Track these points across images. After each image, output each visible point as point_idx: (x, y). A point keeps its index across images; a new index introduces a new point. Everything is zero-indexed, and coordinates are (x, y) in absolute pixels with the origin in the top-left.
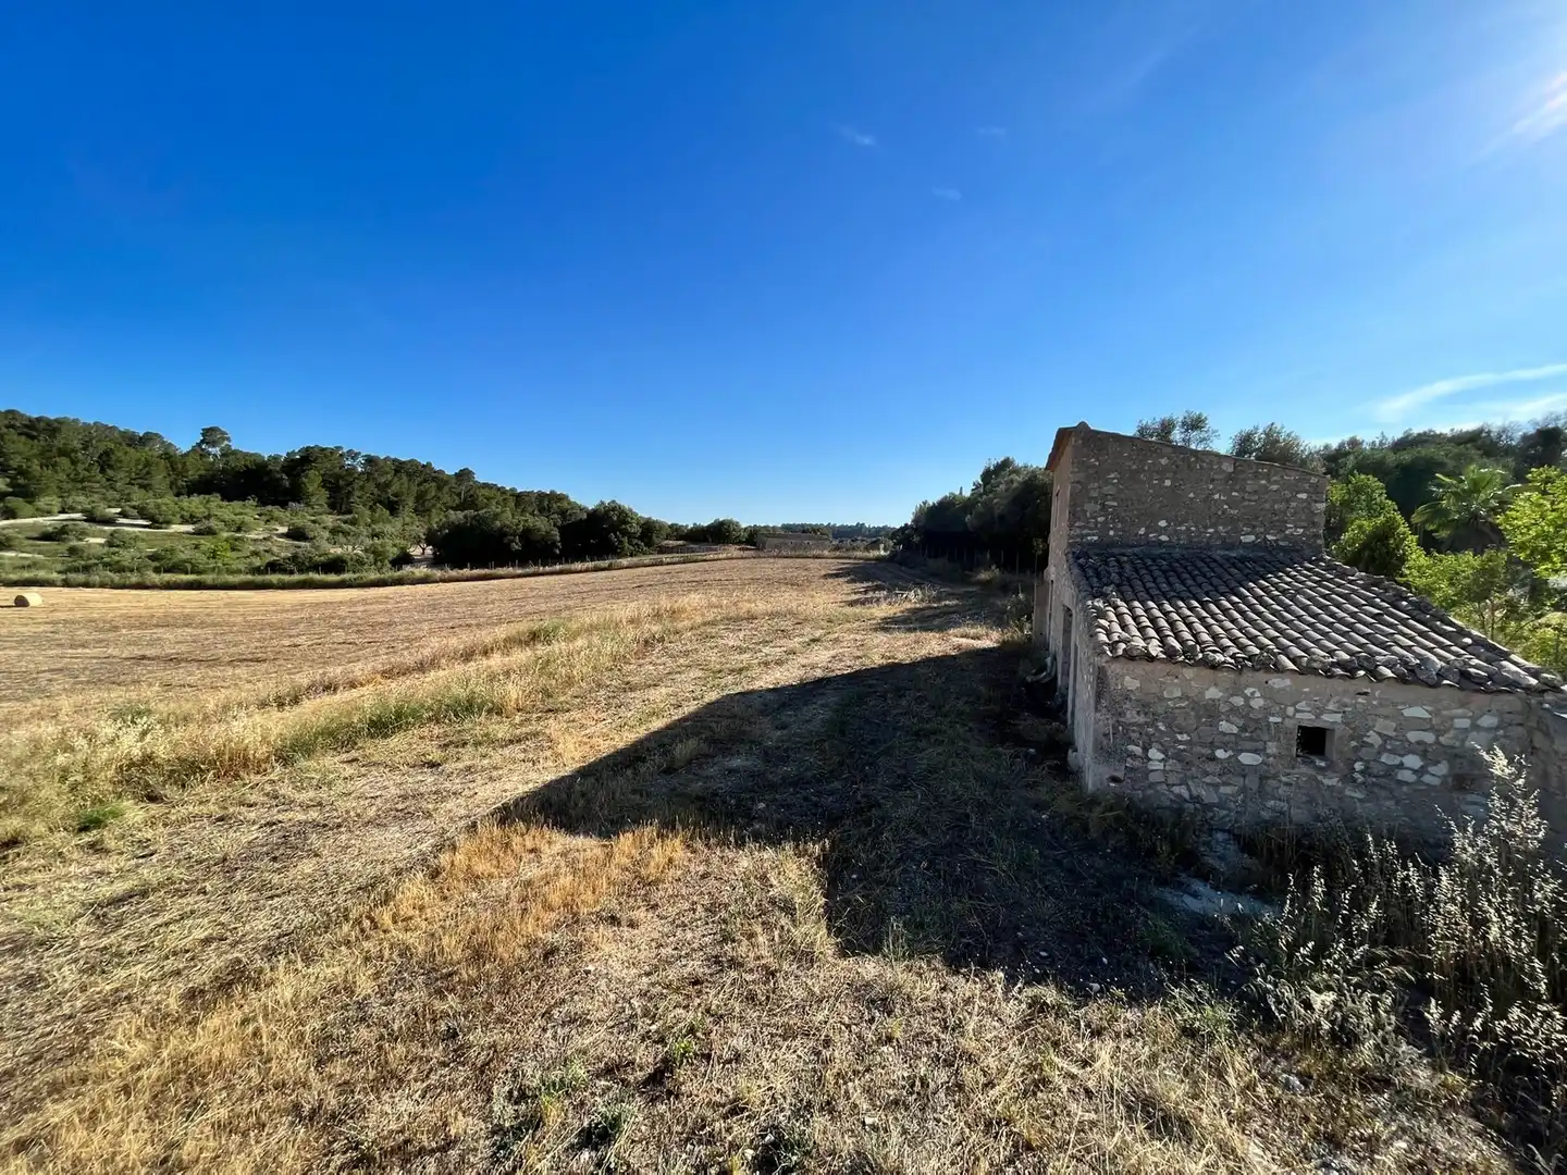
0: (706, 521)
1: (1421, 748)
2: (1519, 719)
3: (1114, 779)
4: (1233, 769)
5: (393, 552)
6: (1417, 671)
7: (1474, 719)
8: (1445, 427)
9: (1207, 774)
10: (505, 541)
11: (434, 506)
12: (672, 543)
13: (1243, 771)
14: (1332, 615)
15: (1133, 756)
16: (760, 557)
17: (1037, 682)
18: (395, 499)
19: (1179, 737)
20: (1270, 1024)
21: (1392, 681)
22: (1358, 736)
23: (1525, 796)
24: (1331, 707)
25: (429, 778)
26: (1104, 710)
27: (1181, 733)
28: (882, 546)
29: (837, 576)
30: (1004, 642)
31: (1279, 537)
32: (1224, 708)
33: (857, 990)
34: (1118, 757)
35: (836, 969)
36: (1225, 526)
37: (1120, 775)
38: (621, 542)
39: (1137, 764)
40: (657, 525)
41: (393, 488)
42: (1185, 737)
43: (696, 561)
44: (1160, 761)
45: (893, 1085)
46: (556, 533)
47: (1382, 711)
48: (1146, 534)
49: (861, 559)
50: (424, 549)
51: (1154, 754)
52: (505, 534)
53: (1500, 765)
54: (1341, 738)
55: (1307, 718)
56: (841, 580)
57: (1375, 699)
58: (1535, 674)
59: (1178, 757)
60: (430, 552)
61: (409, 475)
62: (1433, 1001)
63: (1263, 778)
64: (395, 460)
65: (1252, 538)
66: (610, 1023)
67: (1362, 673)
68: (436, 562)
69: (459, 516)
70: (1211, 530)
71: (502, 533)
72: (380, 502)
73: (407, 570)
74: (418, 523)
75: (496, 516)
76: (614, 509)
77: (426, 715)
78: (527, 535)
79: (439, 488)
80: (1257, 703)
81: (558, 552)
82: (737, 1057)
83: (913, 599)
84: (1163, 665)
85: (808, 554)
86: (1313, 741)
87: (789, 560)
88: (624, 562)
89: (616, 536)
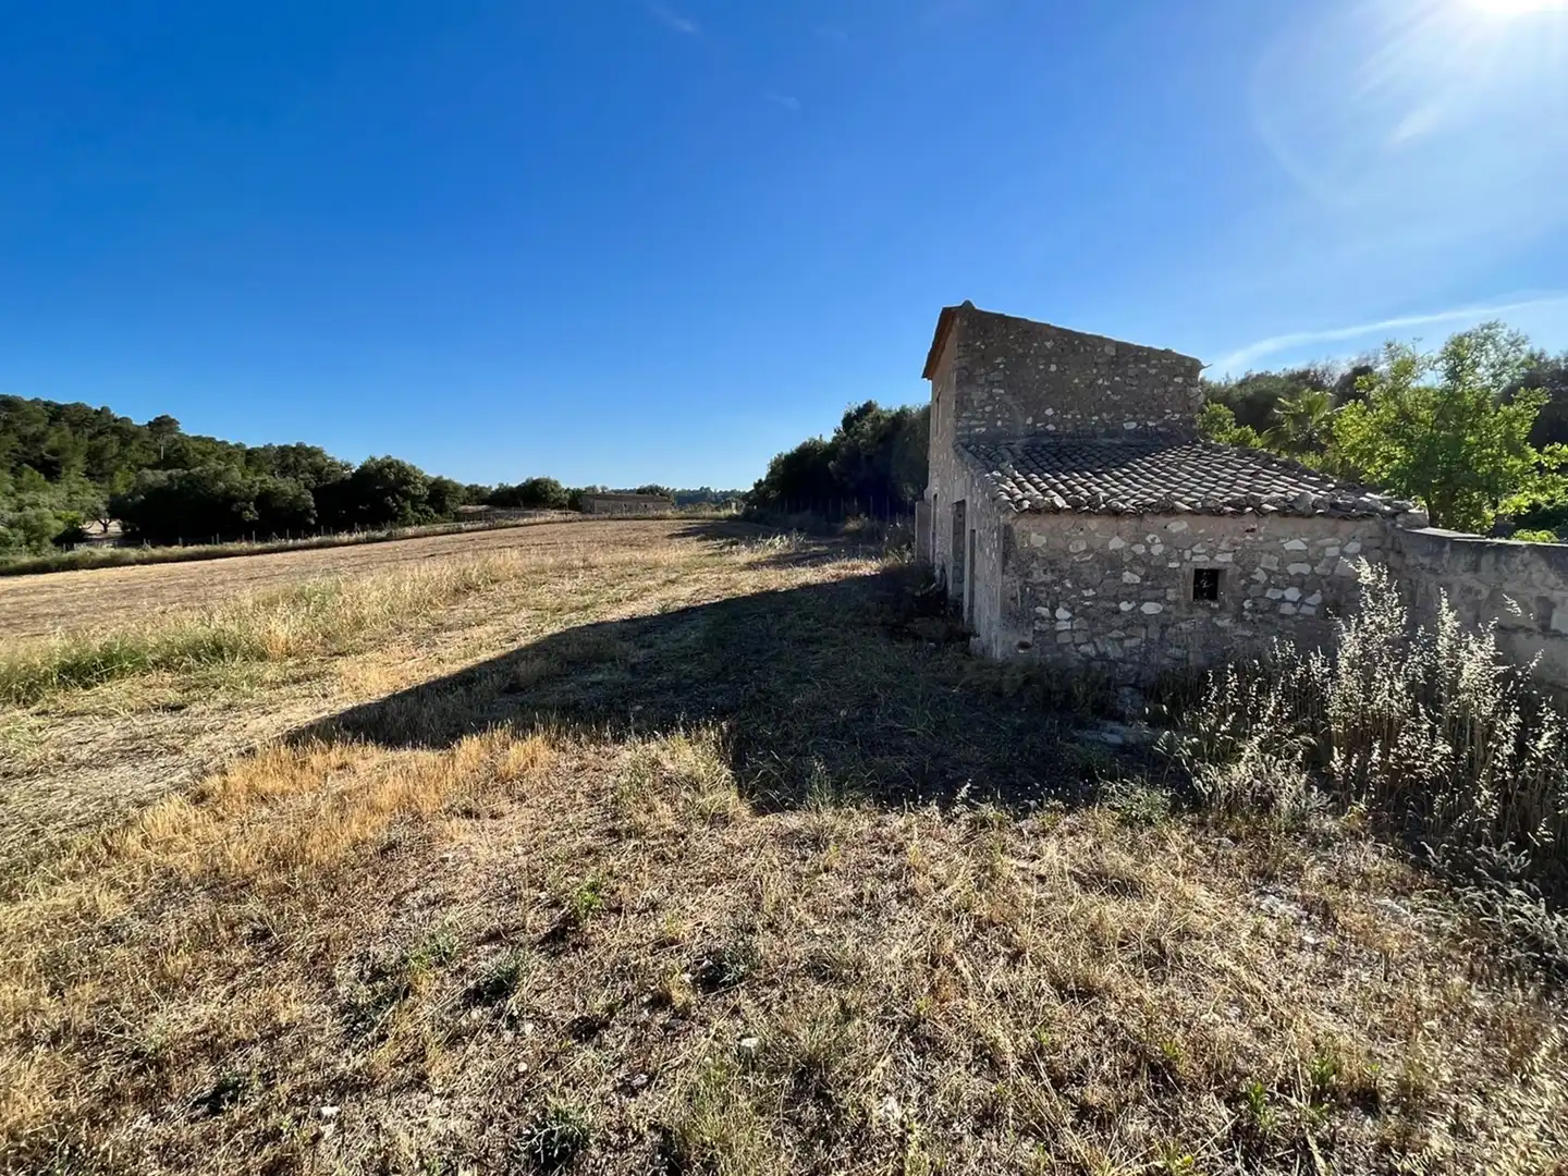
0: (514, 482)
1: (1298, 580)
2: (1376, 543)
3: (1024, 646)
4: (1137, 621)
5: (57, 527)
6: (1295, 505)
7: (1341, 546)
8: (1278, 369)
9: (1111, 629)
10: (234, 508)
11: (117, 468)
12: (471, 508)
13: (1145, 622)
14: (1216, 476)
15: (1043, 619)
16: (587, 520)
17: (927, 594)
18: (55, 458)
19: (1085, 593)
20: (1197, 803)
21: (1275, 515)
22: (1247, 575)
23: (1389, 589)
24: (1224, 546)
25: (169, 721)
26: (1012, 572)
27: (1087, 589)
28: (734, 505)
29: (684, 535)
30: (885, 568)
31: (1159, 422)
32: (1126, 559)
33: (782, 837)
34: (1026, 621)
35: (752, 826)
36: (1108, 413)
37: (1028, 640)
38: (402, 508)
39: (1045, 626)
40: (450, 486)
41: (49, 443)
42: (1091, 593)
43: (505, 527)
44: (1067, 620)
45: (839, 902)
46: (309, 497)
47: (1267, 546)
48: (1034, 424)
49: (710, 518)
50: (105, 526)
51: (1062, 613)
52: (234, 500)
53: (1366, 574)
54: (1232, 577)
55: (1202, 561)
56: (691, 538)
57: (1260, 534)
58: (1388, 503)
59: (1084, 614)
60: (118, 529)
61: (72, 424)
62: (1336, 749)
63: (1164, 627)
64: (47, 404)
65: (1133, 425)
66: (484, 899)
67: (1250, 509)
68: (126, 540)
69: (161, 476)
70: (1096, 418)
71: (228, 498)
72: (27, 462)
73: (81, 550)
74: (93, 491)
75: (218, 475)
76: (390, 466)
77: (149, 658)
78: (265, 499)
79: (124, 443)
80: (1157, 550)
81: (313, 522)
82: (654, 906)
83: (779, 544)
84: (1069, 518)
85: (647, 515)
86: (1207, 583)
87: (624, 523)
88: (409, 531)
89: (395, 500)
